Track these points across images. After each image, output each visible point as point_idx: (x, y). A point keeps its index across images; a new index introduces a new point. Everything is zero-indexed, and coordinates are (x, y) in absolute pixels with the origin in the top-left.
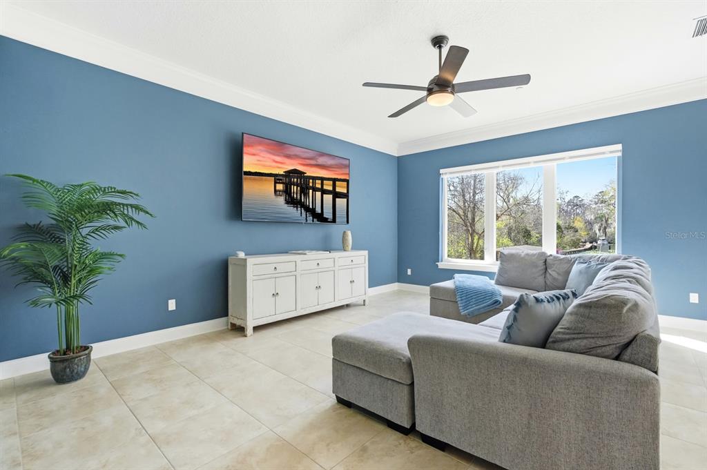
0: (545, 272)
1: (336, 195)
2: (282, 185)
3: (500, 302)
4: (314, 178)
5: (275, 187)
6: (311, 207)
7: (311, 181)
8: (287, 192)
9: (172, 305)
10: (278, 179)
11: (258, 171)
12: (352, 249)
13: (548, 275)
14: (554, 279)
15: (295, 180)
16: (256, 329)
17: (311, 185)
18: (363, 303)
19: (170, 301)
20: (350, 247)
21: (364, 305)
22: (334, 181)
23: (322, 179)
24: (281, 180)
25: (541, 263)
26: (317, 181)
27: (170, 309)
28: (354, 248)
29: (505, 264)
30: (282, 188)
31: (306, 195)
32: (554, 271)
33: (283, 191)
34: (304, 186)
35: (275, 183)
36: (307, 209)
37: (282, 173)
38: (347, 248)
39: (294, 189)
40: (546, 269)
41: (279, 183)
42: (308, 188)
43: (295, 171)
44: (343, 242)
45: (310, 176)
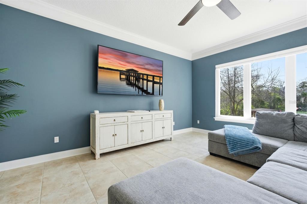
0: (294, 126)
1: (154, 83)
2: (124, 76)
3: (260, 148)
4: (143, 74)
5: (120, 76)
6: (141, 87)
7: (141, 75)
8: (128, 79)
9: (57, 140)
10: (122, 73)
11: (109, 68)
12: (164, 109)
13: (296, 129)
14: (303, 132)
15: (133, 74)
16: (102, 155)
17: (141, 77)
18: (170, 139)
19: (55, 138)
20: (163, 109)
21: (171, 140)
22: (154, 76)
23: (147, 75)
24: (124, 73)
25: (290, 120)
26: (144, 76)
27: (55, 142)
28: (165, 109)
29: (260, 120)
30: (125, 77)
31: (139, 81)
32: (302, 126)
33: (125, 79)
34: (137, 77)
35: (120, 75)
36: (139, 88)
37: (124, 70)
38: (161, 109)
39: (132, 78)
40: (294, 124)
41: (123, 75)
42: (140, 78)
43: (132, 70)
44: (159, 106)
45: (140, 73)
